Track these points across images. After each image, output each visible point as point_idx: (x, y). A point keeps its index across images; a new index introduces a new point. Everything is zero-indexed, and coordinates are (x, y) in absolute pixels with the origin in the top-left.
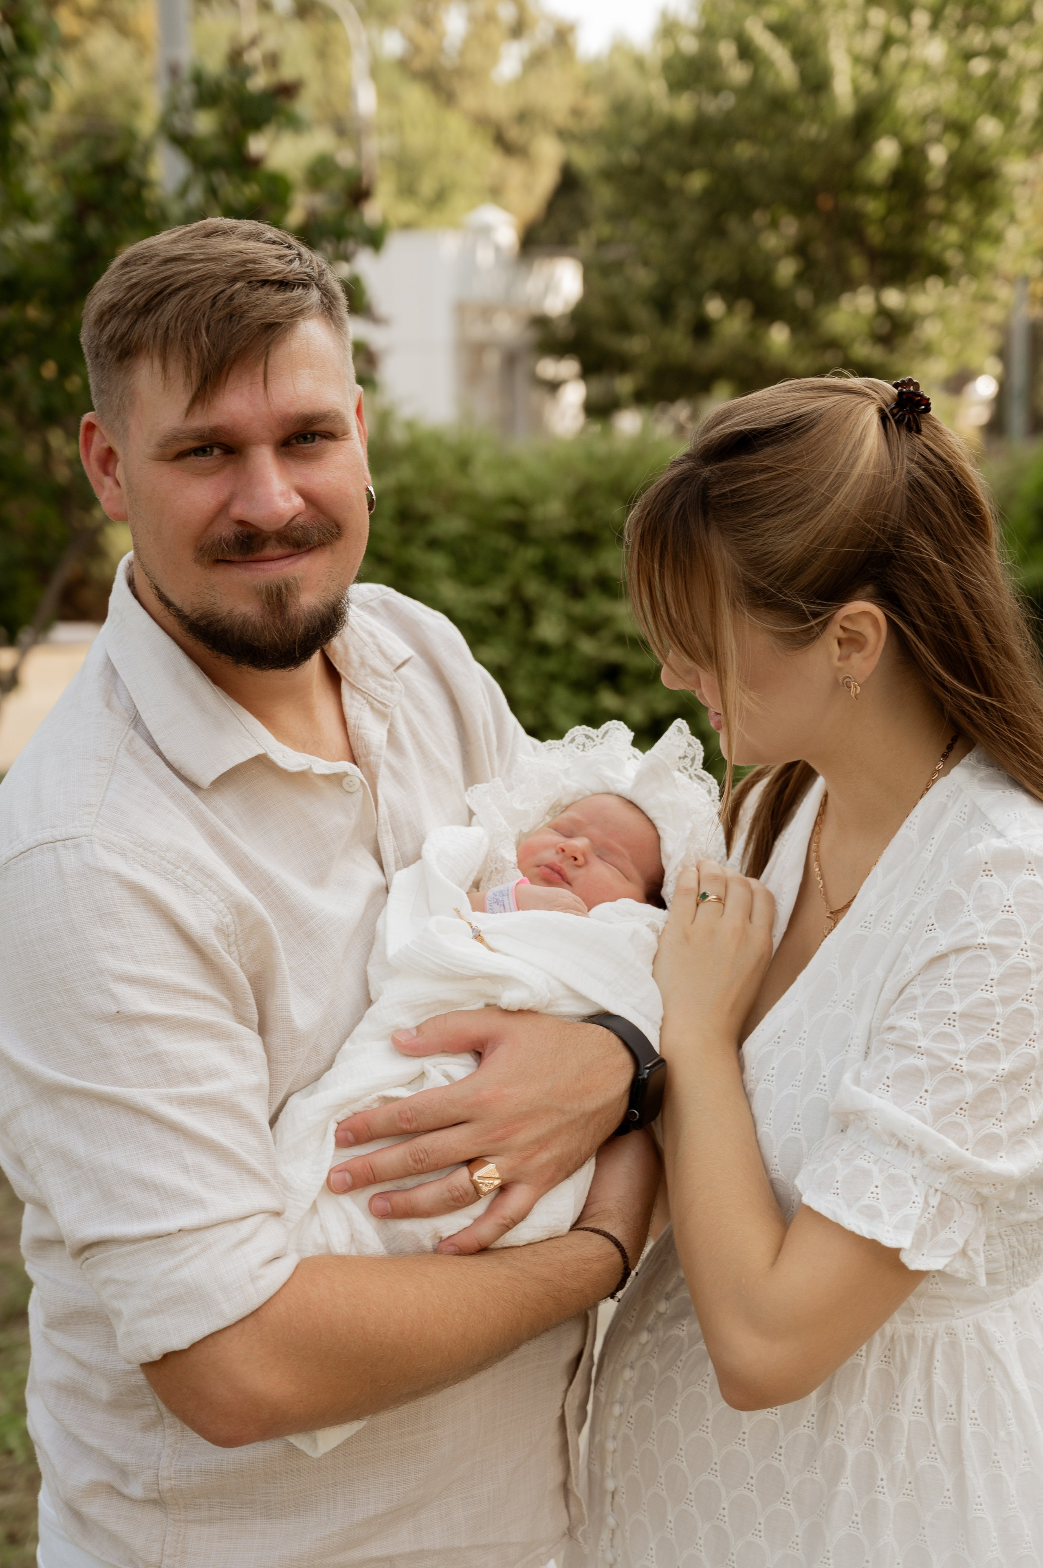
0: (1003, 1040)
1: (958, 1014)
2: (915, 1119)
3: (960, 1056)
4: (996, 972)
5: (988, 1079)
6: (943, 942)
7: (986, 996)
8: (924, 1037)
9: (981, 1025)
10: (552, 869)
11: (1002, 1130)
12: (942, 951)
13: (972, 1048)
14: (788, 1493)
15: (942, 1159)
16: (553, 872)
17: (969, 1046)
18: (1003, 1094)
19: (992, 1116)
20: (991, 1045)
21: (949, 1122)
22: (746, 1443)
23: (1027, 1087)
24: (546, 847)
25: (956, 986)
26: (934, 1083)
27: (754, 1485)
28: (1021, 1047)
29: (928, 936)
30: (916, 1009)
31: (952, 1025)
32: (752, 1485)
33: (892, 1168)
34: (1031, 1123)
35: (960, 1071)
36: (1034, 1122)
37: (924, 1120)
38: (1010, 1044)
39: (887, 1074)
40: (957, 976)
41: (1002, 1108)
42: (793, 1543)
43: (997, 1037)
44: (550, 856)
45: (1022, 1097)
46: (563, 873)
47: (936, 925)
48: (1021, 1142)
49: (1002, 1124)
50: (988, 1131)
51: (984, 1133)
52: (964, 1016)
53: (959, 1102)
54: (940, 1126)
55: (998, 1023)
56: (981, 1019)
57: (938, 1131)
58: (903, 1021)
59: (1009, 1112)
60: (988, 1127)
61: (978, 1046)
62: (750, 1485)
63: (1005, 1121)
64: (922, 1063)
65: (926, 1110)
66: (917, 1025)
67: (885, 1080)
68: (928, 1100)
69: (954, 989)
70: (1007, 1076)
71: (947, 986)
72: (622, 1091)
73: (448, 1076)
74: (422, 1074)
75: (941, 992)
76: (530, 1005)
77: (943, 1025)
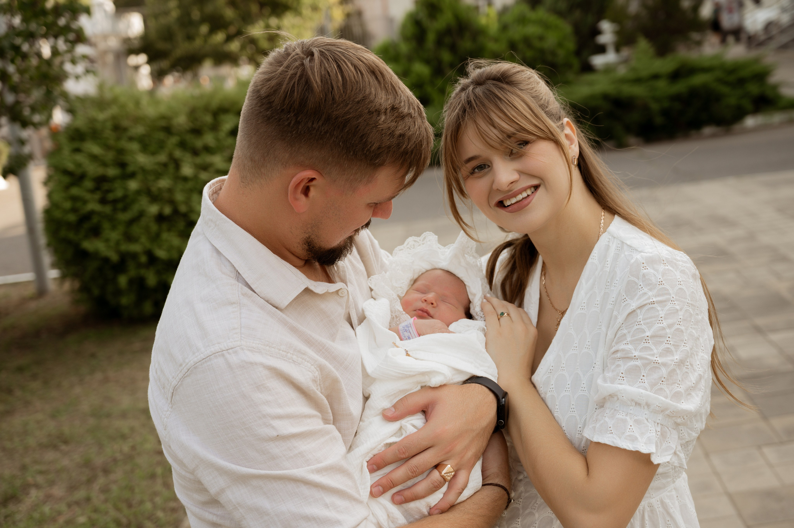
0: (673, 345)
1: (649, 336)
2: (642, 390)
3: (656, 356)
4: (662, 314)
5: (671, 365)
6: (634, 305)
7: (661, 326)
8: (635, 351)
9: (662, 340)
10: (423, 311)
11: (681, 389)
12: (634, 309)
13: (660, 351)
15: (659, 407)
16: (423, 313)
17: (658, 351)
18: (678, 371)
19: (676, 383)
20: (668, 348)
21: (658, 389)
23: (687, 367)
24: (416, 300)
25: (644, 324)
26: (647, 372)
28: (681, 347)
29: (624, 304)
30: (627, 339)
31: (648, 343)
33: (635, 417)
34: (693, 384)
35: (658, 363)
36: (694, 384)
37: (646, 389)
38: (677, 346)
39: (622, 371)
40: (644, 319)
41: (679, 378)
43: (670, 344)
44: (420, 305)
45: (686, 372)
46: (428, 312)
47: (627, 298)
48: (689, 394)
49: (681, 386)
50: (676, 390)
51: (674, 392)
52: (653, 337)
53: (661, 378)
54: (654, 391)
55: (669, 337)
56: (661, 336)
57: (654, 393)
58: (622, 346)
59: (683, 379)
60: (675, 388)
61: (663, 350)
63: (682, 384)
64: (638, 363)
65: (646, 385)
66: (630, 346)
67: (621, 375)
68: (645, 380)
69: (644, 326)
70: (679, 362)
71: (640, 325)
72: (495, 413)
73: (414, 426)
74: (401, 428)
75: (638, 329)
76: (445, 382)
77: (643, 343)
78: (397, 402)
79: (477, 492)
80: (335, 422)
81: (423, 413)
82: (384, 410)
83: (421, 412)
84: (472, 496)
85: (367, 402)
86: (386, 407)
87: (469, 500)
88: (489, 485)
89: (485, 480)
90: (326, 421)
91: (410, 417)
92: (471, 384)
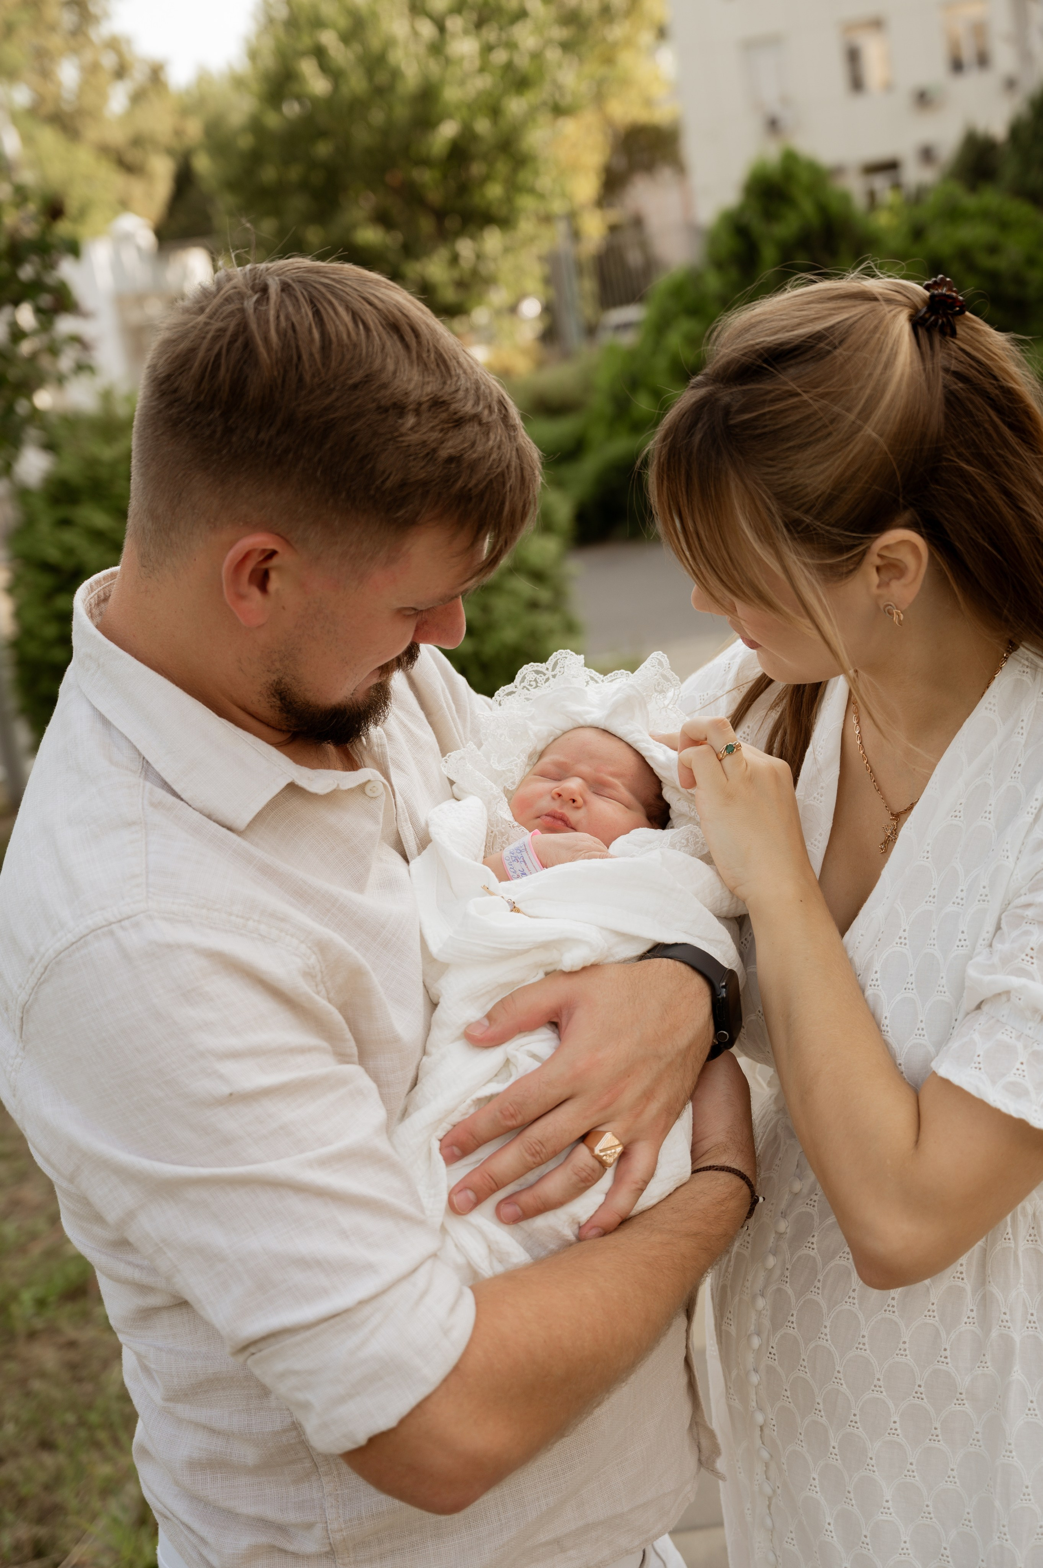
10: (554, 817)
14: (961, 1394)
16: (555, 821)
22: (907, 1352)
24: (541, 796)
27: (923, 1393)
32: (921, 1394)
33: (1035, 1044)
39: (1032, 945)
42: (974, 1440)
44: (547, 804)
46: (565, 819)
62: (919, 1393)
67: (1029, 951)
72: (707, 1016)
73: (534, 1056)
74: (507, 1062)
76: (592, 960)
78: (494, 1007)
79: (681, 1186)
80: (363, 1058)
81: (554, 1027)
82: (470, 1025)
83: (548, 1026)
84: (670, 1195)
85: (434, 1014)
86: (473, 1020)
87: (663, 1204)
88: (704, 1170)
89: (696, 1163)
90: (343, 1057)
91: (524, 1036)
92: (652, 960)
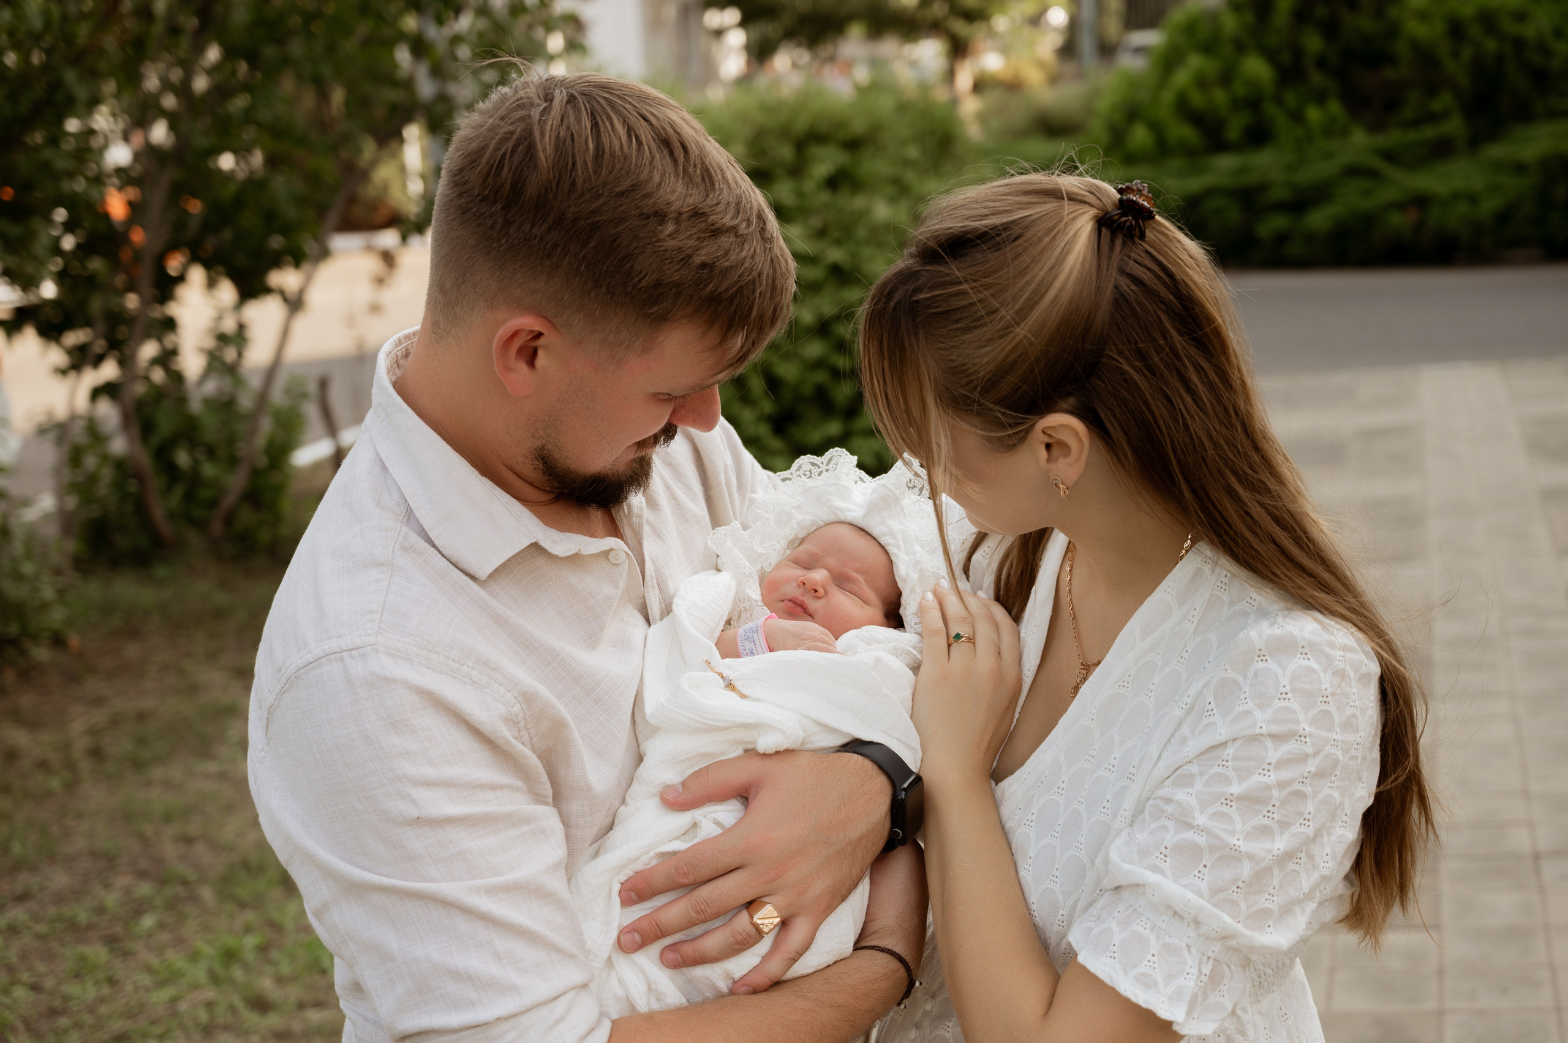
0: (1278, 821)
1: (1235, 795)
2: (1192, 893)
3: (1237, 836)
4: (1272, 756)
5: (1266, 859)
6: (1222, 731)
7: (1264, 780)
8: (1201, 815)
9: (1257, 807)
10: (795, 603)
11: (1274, 904)
12: (1222, 741)
13: (1249, 829)
15: (1216, 931)
16: (796, 606)
17: (1245, 828)
18: (1277, 873)
19: (1266, 892)
20: (1267, 826)
21: (1226, 898)
23: (1299, 861)
24: (790, 581)
25: (1234, 769)
26: (1213, 860)
28: (1296, 827)
29: (1206, 721)
30: (1194, 787)
31: (1229, 806)
33: (1168, 937)
34: (1302, 895)
35: (1239, 851)
36: (1305, 896)
37: (1201, 896)
38: (1284, 825)
39: (1166, 844)
40: (1235, 759)
41: (1274, 883)
43: (1273, 819)
44: (792, 590)
45: (1295, 872)
46: (805, 606)
47: (1215, 711)
48: (1289, 911)
49: (1274, 898)
51: (1257, 907)
52: (1242, 797)
53: (1237, 880)
54: (1216, 901)
55: (1274, 806)
56: (1257, 800)
57: (1213, 905)
58: (1179, 796)
59: (1281, 886)
60: (1261, 901)
61: (1253, 826)
63: (1277, 895)
64: (1201, 840)
65: (1204, 886)
66: (1194, 802)
67: (1163, 850)
68: (1207, 875)
69: (1232, 771)
70: (1282, 855)
71: (1225, 768)
72: (885, 813)
74: (694, 825)
75: (1219, 774)
77: (1219, 804)
78: (692, 774)
80: (556, 800)
81: (744, 800)
82: (666, 787)
83: (738, 798)
86: (670, 783)
90: (538, 799)
91: (714, 805)
92: (847, 754)
